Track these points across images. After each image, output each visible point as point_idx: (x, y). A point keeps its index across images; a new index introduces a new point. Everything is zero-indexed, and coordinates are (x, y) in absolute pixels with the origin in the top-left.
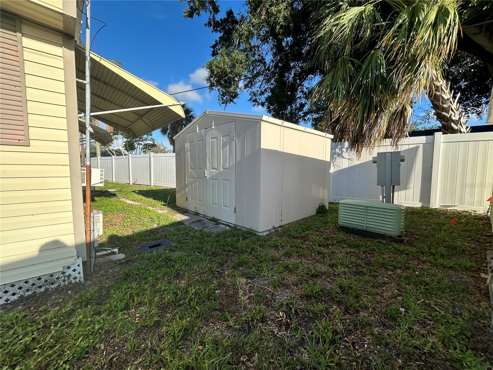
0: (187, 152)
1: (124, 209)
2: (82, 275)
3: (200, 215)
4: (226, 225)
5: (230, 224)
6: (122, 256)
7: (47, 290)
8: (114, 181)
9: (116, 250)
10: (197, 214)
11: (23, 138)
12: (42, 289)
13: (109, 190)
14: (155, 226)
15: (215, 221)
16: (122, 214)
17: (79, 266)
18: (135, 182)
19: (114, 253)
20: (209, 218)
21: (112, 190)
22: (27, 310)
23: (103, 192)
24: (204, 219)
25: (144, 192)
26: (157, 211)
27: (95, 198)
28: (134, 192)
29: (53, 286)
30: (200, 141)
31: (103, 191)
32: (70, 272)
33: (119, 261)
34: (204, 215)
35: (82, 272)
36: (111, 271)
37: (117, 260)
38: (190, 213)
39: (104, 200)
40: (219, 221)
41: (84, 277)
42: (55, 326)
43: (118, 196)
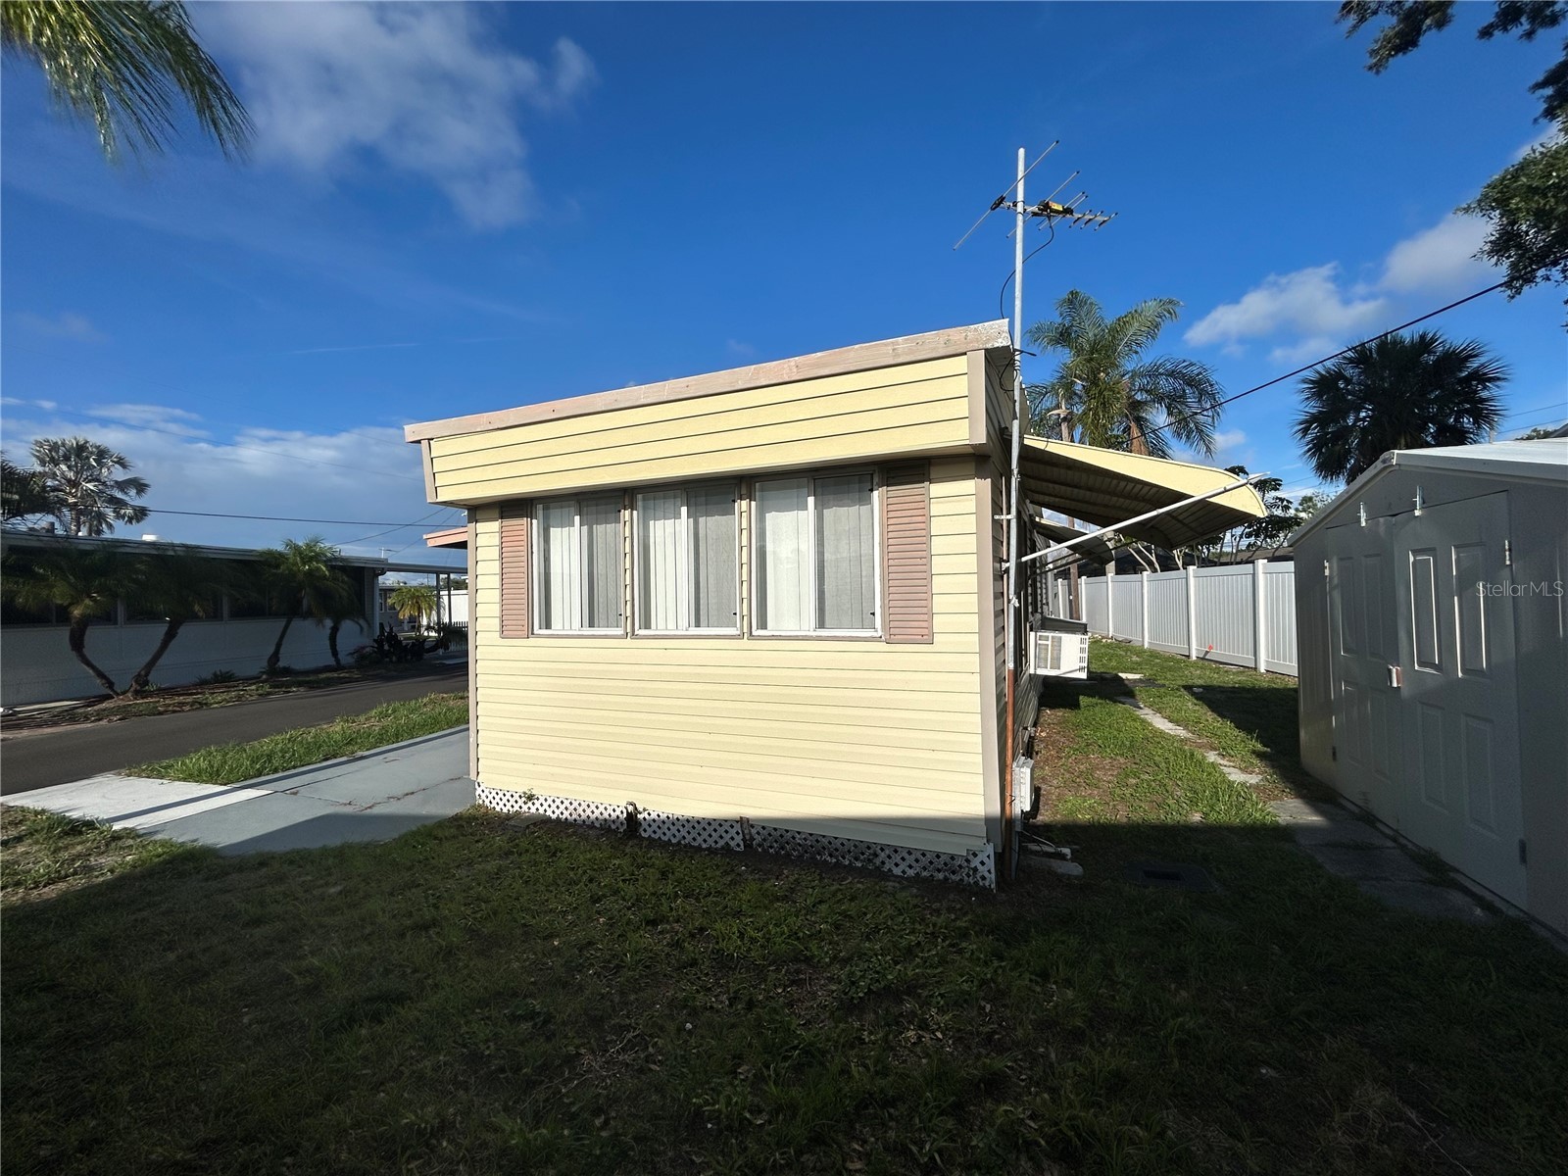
0: (1332, 589)
1: (1132, 746)
2: (993, 876)
3: (1379, 825)
4: (1480, 901)
5: (1499, 904)
6: (1076, 869)
7: (946, 879)
8: (1146, 646)
9: (1067, 851)
10: (1369, 819)
11: (925, 631)
12: (941, 876)
13: (1123, 675)
14: (1197, 817)
15: (1436, 871)
16: (1122, 760)
17: (988, 857)
18: (1207, 652)
19: (1063, 857)
20: (1410, 846)
21: (1131, 676)
22: (919, 898)
23: (1106, 679)
24: (1390, 844)
25: (1222, 692)
26: (1226, 770)
27: (1081, 697)
28: (1188, 688)
29: (953, 877)
30: (1370, 556)
31: (1107, 676)
32: (975, 863)
33: (1068, 879)
34: (1396, 831)
35: (993, 871)
36: (1047, 892)
37: (1063, 875)
38: (1343, 808)
39: (1097, 709)
40: (1451, 874)
41: (997, 883)
42: (943, 941)
43: (1138, 698)
